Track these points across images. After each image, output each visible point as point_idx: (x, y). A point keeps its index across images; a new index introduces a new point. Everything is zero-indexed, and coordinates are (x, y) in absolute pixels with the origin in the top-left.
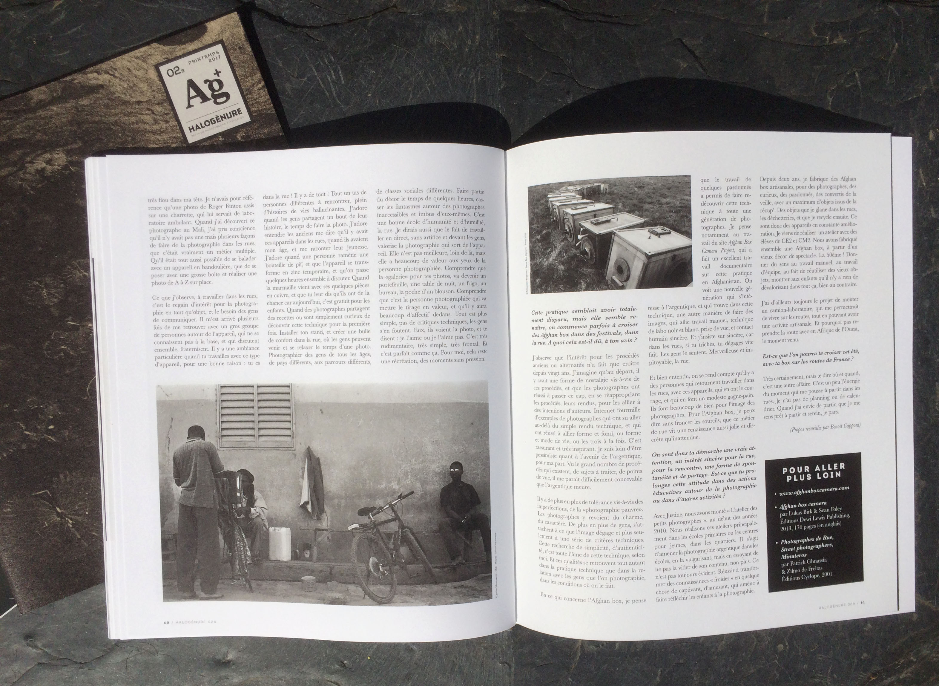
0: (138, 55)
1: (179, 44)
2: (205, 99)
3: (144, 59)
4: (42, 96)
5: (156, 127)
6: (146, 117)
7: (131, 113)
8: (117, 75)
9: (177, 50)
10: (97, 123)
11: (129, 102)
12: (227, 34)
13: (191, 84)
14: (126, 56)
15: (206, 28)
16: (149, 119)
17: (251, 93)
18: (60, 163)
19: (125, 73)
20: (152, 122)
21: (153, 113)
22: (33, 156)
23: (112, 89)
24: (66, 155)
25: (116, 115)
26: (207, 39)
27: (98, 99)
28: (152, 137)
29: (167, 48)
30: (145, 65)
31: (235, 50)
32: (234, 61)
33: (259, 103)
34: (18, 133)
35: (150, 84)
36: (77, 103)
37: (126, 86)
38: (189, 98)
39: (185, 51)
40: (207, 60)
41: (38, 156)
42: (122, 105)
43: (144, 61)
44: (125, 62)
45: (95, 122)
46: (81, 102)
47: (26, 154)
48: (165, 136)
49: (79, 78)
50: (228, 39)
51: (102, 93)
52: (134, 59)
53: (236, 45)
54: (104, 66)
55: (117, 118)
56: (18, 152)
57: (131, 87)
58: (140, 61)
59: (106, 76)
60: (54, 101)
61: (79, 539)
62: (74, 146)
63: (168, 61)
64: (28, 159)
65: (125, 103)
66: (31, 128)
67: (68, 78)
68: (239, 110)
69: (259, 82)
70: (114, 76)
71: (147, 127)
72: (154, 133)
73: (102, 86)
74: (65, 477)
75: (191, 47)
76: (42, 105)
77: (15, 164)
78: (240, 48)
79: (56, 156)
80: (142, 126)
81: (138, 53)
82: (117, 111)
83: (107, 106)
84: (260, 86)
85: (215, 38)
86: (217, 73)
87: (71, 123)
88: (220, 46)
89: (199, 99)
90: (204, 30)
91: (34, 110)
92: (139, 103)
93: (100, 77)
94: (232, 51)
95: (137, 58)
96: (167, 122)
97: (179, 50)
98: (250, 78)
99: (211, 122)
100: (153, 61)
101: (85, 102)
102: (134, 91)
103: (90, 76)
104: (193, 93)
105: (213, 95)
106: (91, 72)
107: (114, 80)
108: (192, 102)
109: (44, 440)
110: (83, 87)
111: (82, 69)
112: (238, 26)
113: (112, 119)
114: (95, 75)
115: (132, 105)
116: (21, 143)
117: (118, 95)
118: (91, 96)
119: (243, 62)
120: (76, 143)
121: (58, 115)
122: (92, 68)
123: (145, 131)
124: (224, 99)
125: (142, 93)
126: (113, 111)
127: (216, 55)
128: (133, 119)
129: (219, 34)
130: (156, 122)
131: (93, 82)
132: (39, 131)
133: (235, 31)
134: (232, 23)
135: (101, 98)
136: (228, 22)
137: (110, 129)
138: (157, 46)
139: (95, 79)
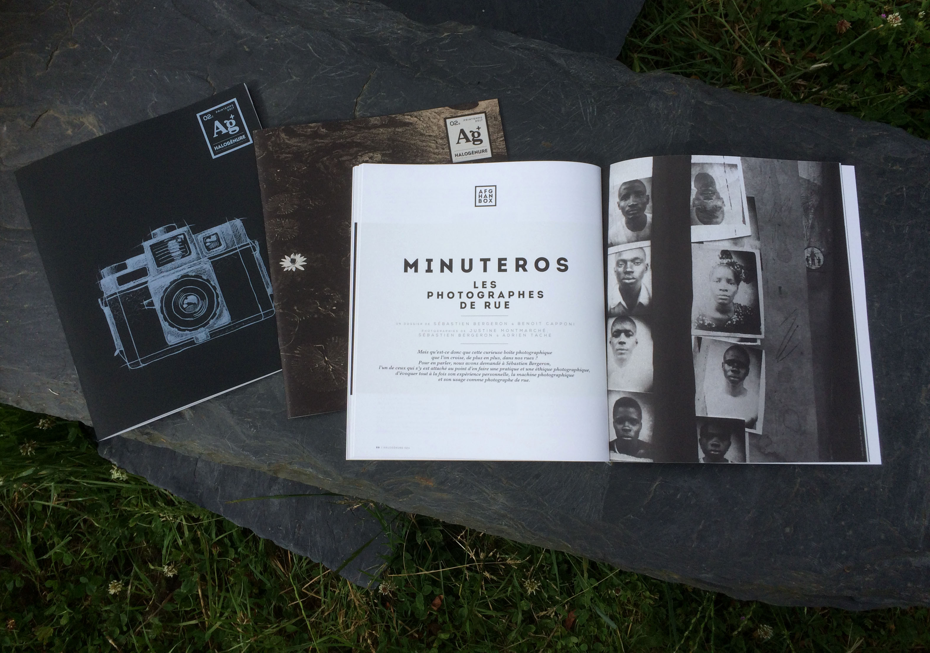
0: (437, 111)
1: (461, 110)
2: (468, 140)
3: (439, 114)
4: (376, 122)
5: (436, 151)
6: (432, 144)
7: (424, 141)
8: (421, 119)
10: (405, 142)
11: (425, 135)
12: (489, 109)
13: (462, 131)
14: (429, 111)
15: (478, 104)
16: (433, 145)
17: (495, 142)
18: (377, 160)
19: (427, 119)
20: (435, 147)
21: (437, 142)
22: (363, 153)
23: (417, 126)
24: (382, 156)
25: (415, 140)
26: (477, 110)
27: (407, 130)
28: (433, 156)
29: (453, 110)
30: (438, 117)
31: (492, 118)
32: (489, 123)
33: (499, 149)
34: (358, 139)
35: (439, 127)
36: (395, 129)
37: (425, 126)
38: (459, 139)
39: (464, 114)
40: (475, 121)
41: (366, 153)
42: (420, 135)
43: (439, 115)
44: (428, 114)
45: (402, 141)
46: (397, 130)
47: (360, 151)
48: (440, 156)
49: (399, 117)
50: (489, 112)
51: (410, 127)
52: (433, 113)
53: (493, 116)
54: (415, 113)
55: (415, 142)
56: (355, 149)
57: (428, 127)
58: (436, 115)
59: (415, 119)
60: (382, 126)
61: (334, 379)
62: (387, 152)
63: (452, 117)
64: (360, 154)
65: (422, 135)
66: (365, 137)
67: (394, 116)
68: (486, 150)
69: (501, 137)
70: (420, 119)
71: (431, 150)
72: (434, 153)
73: (411, 124)
74: (335, 340)
75: (467, 112)
76: (375, 127)
77: (351, 155)
78: (495, 118)
79: (376, 155)
80: (428, 149)
81: (436, 110)
82: (416, 138)
83: (412, 135)
84: (501, 139)
85: (481, 110)
86: (479, 128)
87: (389, 139)
88: (484, 114)
89: (465, 140)
90: (477, 105)
91: (370, 129)
92: (430, 136)
93: (411, 119)
94: (490, 118)
95: (435, 112)
96: (443, 149)
97: (460, 113)
98: (496, 134)
99: (469, 153)
100: (443, 116)
101: (400, 130)
102: (429, 129)
103: (406, 117)
104: (462, 136)
105: (473, 139)
106: (408, 115)
107: (419, 122)
108: (460, 141)
109: (329, 314)
110: (401, 122)
111: (403, 114)
112: (496, 106)
113: (413, 142)
114: (409, 117)
115: (426, 136)
116: (358, 145)
117: (419, 129)
118: (404, 127)
119: (495, 125)
120: (389, 151)
121: (382, 133)
122: (408, 113)
123: (430, 152)
124: (479, 142)
125: (433, 131)
126: (414, 138)
127: (480, 119)
128: (424, 144)
129: (485, 109)
130: (437, 148)
131: (407, 121)
132: (370, 140)
133: (494, 108)
134: (493, 104)
135: (409, 130)
136: (491, 103)
137: (410, 147)
138: (448, 108)
139: (408, 119)
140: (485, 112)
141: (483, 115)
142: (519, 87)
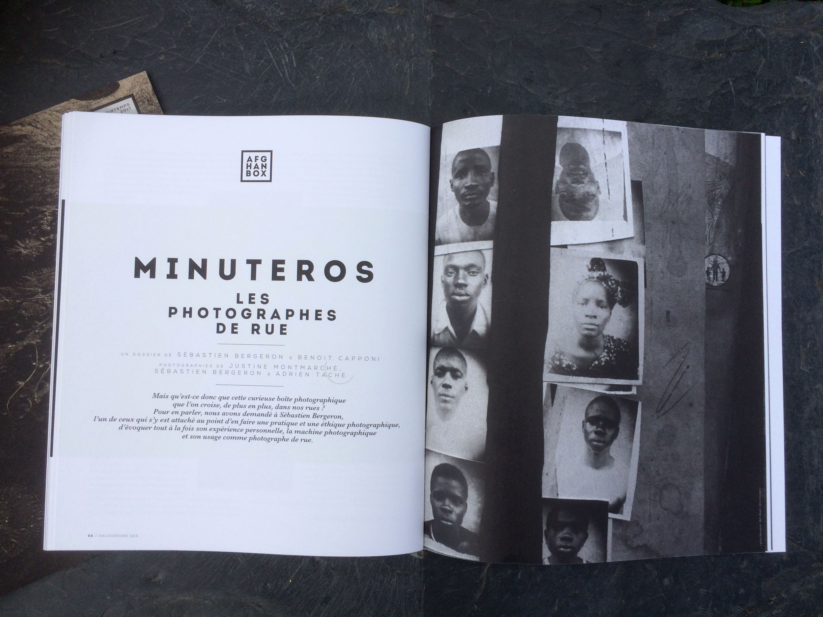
0: (58, 109)
1: (94, 99)
7: (50, 158)
8: (39, 126)
9: (92, 104)
11: (49, 149)
12: (137, 89)
14: (48, 111)
15: (119, 85)
19: (46, 124)
23: (34, 139)
25: (36, 160)
26: (119, 94)
27: (20, 147)
29: (83, 102)
31: (144, 102)
37: (46, 135)
39: (101, 106)
40: (119, 111)
42: (43, 151)
44: (46, 116)
45: (17, 167)
46: (6, 150)
49: (4, 130)
50: (137, 93)
51: (25, 142)
52: (55, 113)
53: (145, 98)
54: (27, 119)
55: (37, 163)
57: (51, 136)
59: (29, 127)
65: (45, 149)
70: (37, 127)
73: (25, 136)
75: (105, 101)
78: (148, 100)
81: (57, 107)
82: (38, 157)
85: (125, 93)
90: (116, 87)
93: (23, 129)
94: (141, 103)
95: (57, 111)
97: (95, 103)
101: (10, 149)
103: (15, 128)
106: (16, 125)
107: (36, 130)
110: (9, 137)
111: (8, 123)
112: (146, 83)
113: (33, 164)
114: (19, 127)
115: (52, 150)
117: (39, 143)
118: (15, 145)
122: (16, 121)
126: (35, 156)
127: (127, 107)
129: (130, 90)
131: (17, 133)
133: (144, 87)
134: (141, 80)
135: (24, 146)
136: (137, 80)
137: (31, 172)
138: (76, 101)
139: (19, 130)
140: (132, 96)
141: (130, 100)
142: (175, 47)
